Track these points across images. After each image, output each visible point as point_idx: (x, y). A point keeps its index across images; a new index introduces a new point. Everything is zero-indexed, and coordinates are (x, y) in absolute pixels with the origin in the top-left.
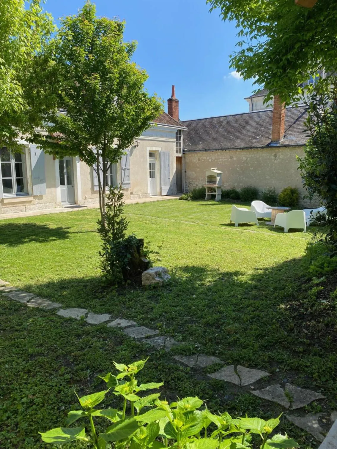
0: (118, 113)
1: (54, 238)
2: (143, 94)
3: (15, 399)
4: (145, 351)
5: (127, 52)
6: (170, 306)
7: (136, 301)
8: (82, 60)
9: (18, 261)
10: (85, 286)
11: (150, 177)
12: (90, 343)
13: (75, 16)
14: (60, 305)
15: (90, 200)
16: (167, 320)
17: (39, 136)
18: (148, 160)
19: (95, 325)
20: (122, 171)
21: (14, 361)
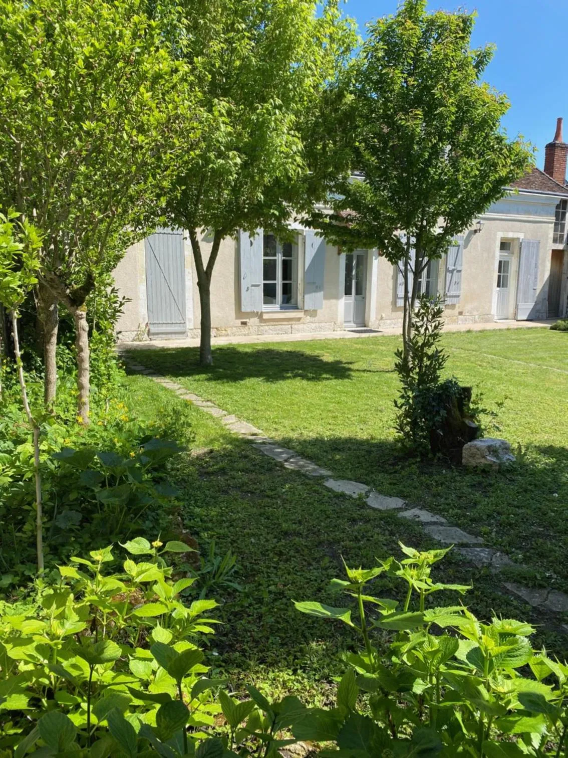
0: (449, 174)
1: (328, 376)
2: (497, 138)
3: (260, 585)
4: (455, 563)
5: (474, 67)
6: (509, 504)
7: (448, 488)
8: (396, 88)
9: (275, 403)
10: (369, 452)
11: (498, 286)
12: (369, 534)
13: (391, 17)
14: (329, 473)
15: (389, 321)
16: (501, 525)
17: (320, 215)
18: (498, 254)
19: (380, 511)
20: (448, 274)
21: (262, 535)
